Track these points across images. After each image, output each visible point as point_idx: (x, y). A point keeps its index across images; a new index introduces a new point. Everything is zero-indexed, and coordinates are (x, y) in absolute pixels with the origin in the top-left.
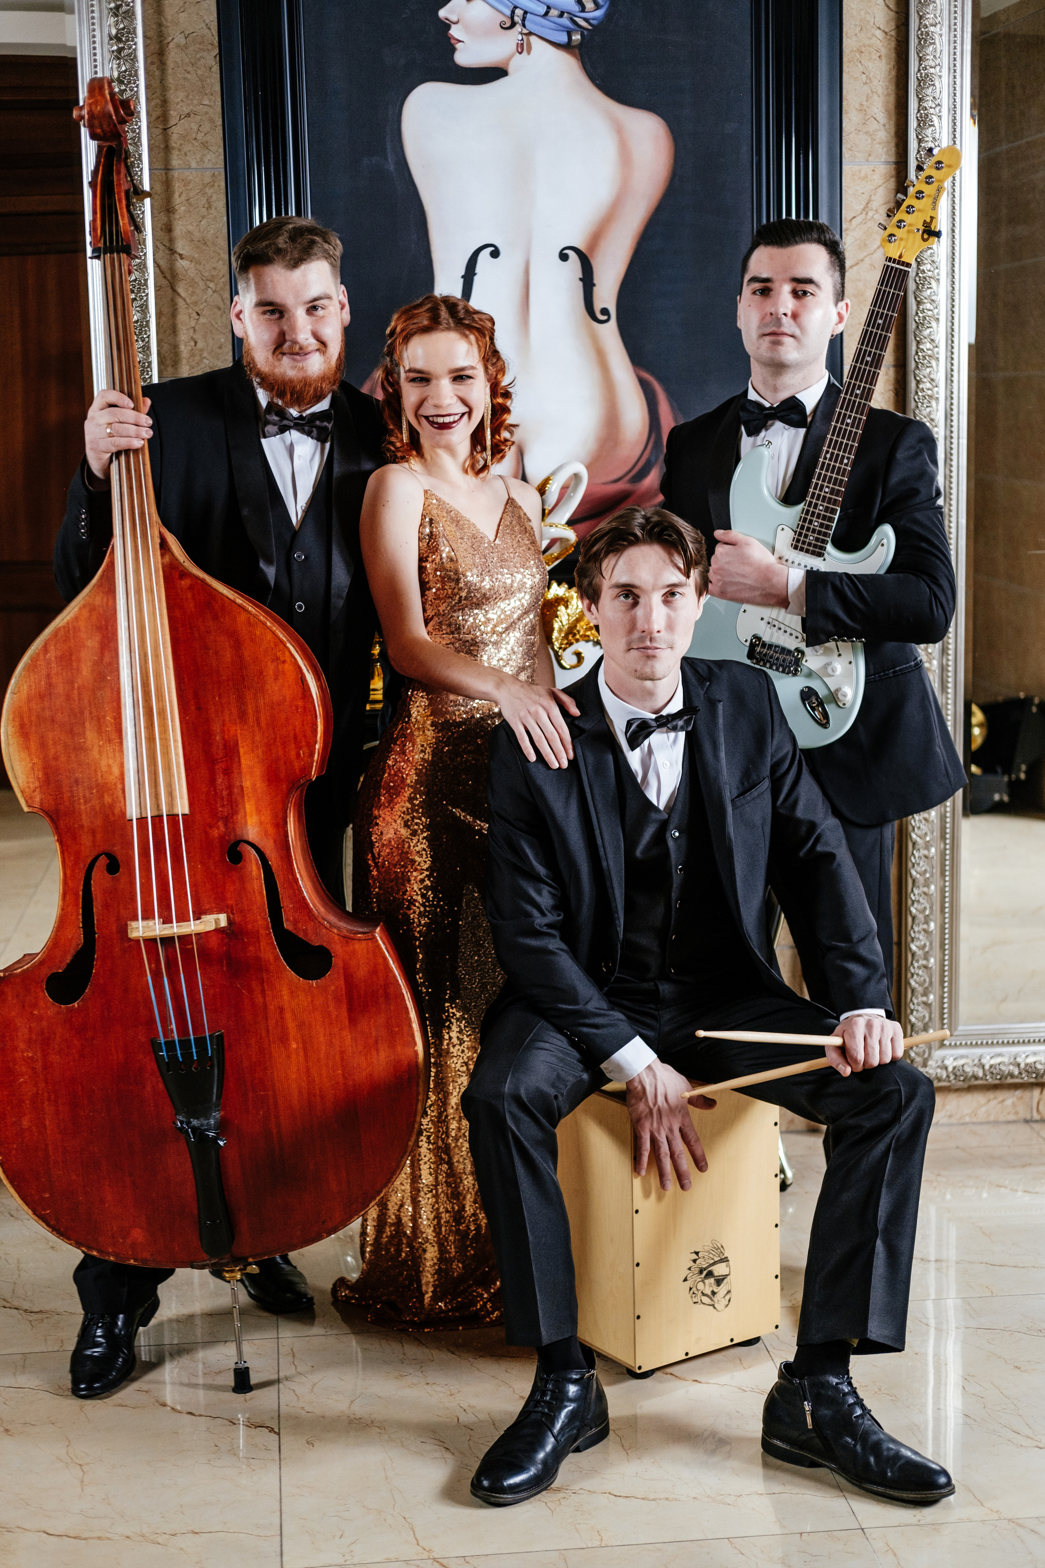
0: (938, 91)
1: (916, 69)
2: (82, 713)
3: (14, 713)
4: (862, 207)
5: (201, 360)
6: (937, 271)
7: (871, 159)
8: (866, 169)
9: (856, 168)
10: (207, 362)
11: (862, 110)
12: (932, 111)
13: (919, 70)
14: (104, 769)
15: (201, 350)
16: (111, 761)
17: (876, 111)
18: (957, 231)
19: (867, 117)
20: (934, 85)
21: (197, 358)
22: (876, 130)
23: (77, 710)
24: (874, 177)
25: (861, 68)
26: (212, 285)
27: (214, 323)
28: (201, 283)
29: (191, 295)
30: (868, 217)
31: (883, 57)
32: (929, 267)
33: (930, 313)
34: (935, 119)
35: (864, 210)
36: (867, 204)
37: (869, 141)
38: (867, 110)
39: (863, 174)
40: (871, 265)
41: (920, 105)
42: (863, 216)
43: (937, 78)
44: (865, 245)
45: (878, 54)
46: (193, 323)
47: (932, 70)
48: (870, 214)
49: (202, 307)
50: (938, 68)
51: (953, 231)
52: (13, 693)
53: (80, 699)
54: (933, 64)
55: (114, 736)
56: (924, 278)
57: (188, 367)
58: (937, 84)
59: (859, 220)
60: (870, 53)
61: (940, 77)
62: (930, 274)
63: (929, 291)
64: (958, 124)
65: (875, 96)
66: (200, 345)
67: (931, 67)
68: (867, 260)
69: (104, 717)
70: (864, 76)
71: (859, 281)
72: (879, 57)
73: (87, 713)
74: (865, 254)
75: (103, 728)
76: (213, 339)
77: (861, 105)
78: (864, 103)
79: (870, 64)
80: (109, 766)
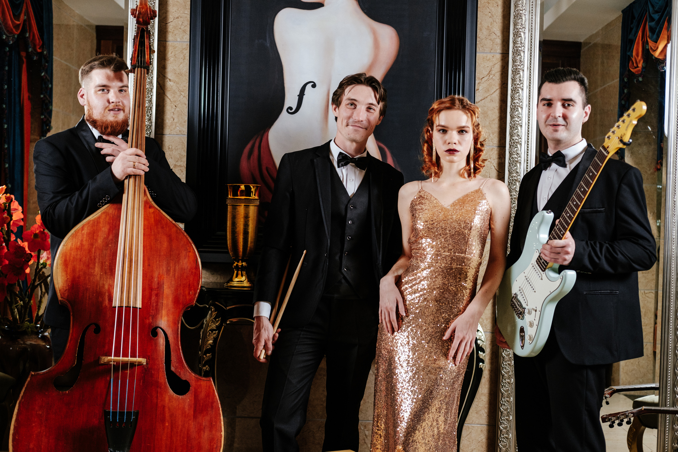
0: (524, 21)
1: (514, 11)
2: (95, 259)
3: (63, 254)
4: (487, 73)
5: (176, 127)
6: (521, 103)
7: (492, 51)
8: (489, 56)
9: (485, 55)
10: (178, 128)
11: (488, 28)
12: (520, 30)
13: (515, 11)
14: (101, 285)
15: (176, 123)
16: (105, 283)
17: (495, 29)
18: (532, 85)
19: (491, 32)
20: (522, 18)
21: (174, 126)
22: (495, 39)
23: (93, 257)
24: (493, 60)
25: (488, 10)
26: (183, 94)
27: (182, 111)
28: (178, 93)
29: (174, 97)
30: (490, 78)
31: (499, 6)
32: (517, 101)
33: (517, 123)
34: (522, 34)
35: (488, 74)
36: (490, 72)
37: (492, 43)
38: (491, 29)
39: (488, 58)
40: (491, 100)
41: (515, 27)
42: (488, 77)
43: (523, 15)
44: (488, 90)
45: (497, 4)
46: (173, 110)
47: (521, 12)
48: (491, 76)
49: (178, 103)
50: (524, 11)
51: (530, 85)
52: (64, 246)
53: (95, 253)
54: (522, 9)
55: (108, 271)
56: (515, 106)
57: (169, 130)
58: (523, 18)
59: (485, 79)
60: (493, 4)
61: (525, 15)
62: (518, 104)
63: (517, 112)
64: (533, 37)
65: (495, 23)
66: (176, 120)
67: (521, 10)
68: (489, 98)
69: (105, 262)
70: (490, 14)
71: (485, 107)
72: (497, 6)
73: (97, 260)
74: (488, 95)
75: (104, 267)
76: (182, 118)
77: (488, 27)
78: (490, 26)
79: (493, 8)
80: (104, 285)
